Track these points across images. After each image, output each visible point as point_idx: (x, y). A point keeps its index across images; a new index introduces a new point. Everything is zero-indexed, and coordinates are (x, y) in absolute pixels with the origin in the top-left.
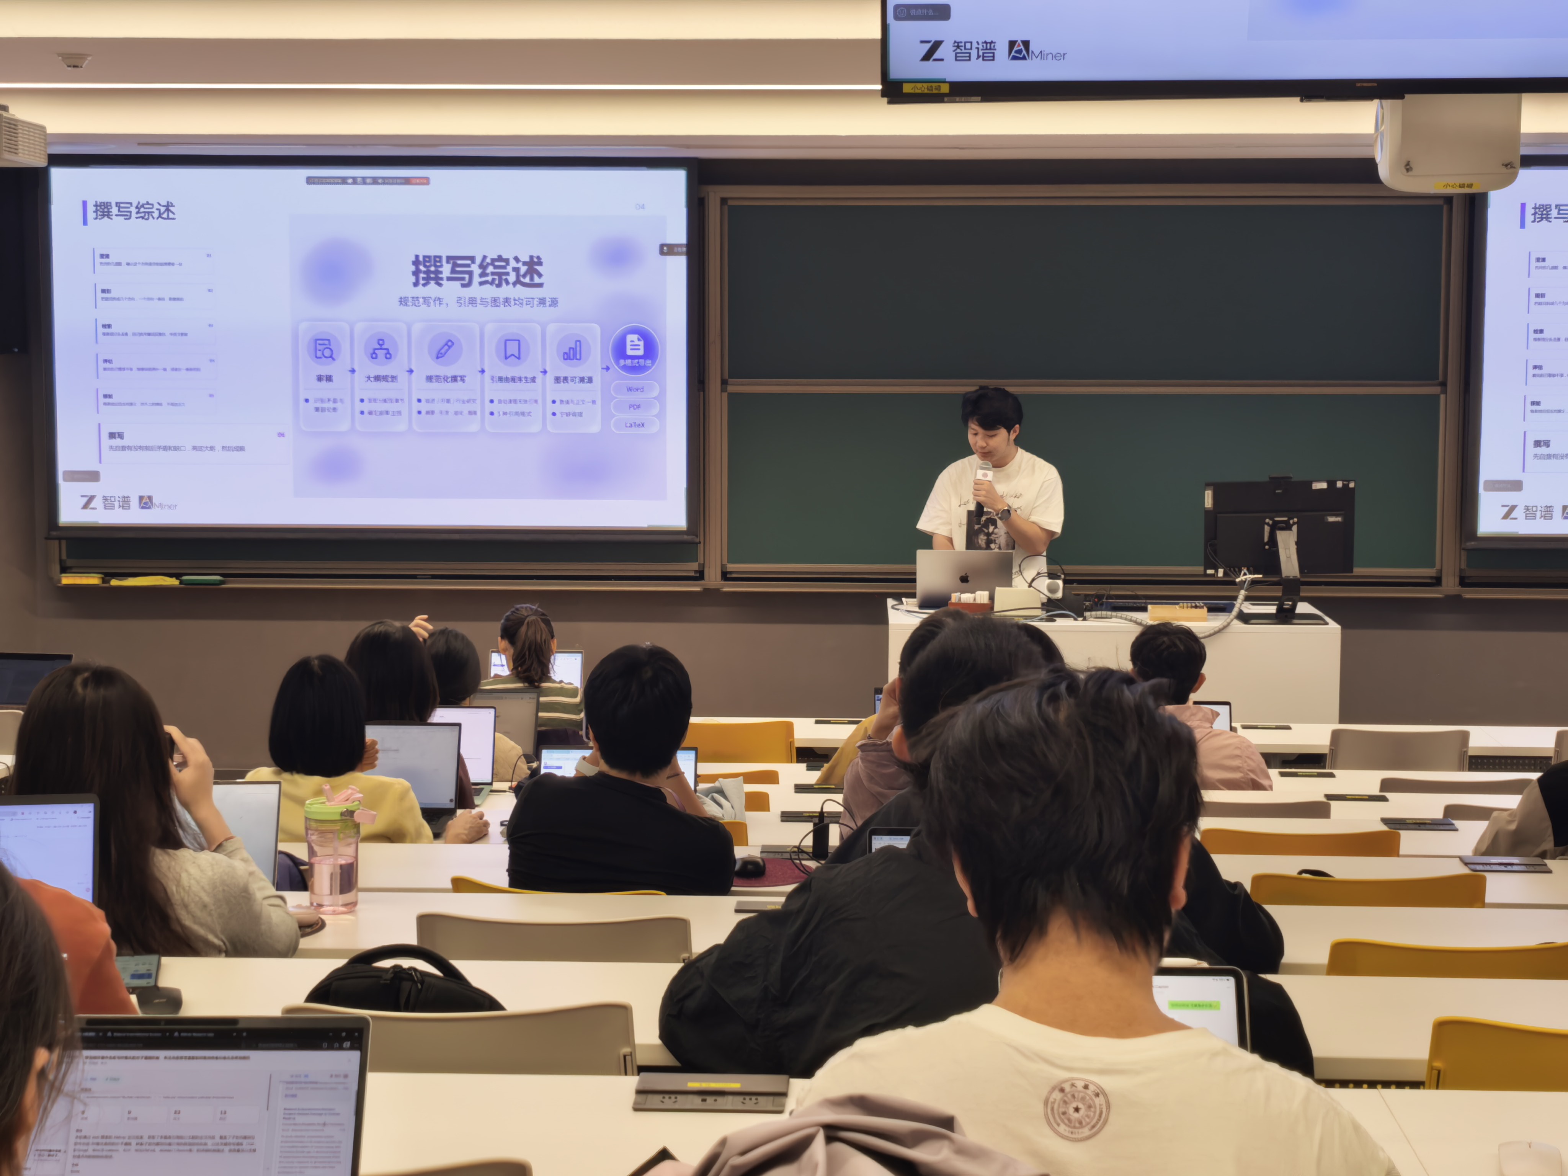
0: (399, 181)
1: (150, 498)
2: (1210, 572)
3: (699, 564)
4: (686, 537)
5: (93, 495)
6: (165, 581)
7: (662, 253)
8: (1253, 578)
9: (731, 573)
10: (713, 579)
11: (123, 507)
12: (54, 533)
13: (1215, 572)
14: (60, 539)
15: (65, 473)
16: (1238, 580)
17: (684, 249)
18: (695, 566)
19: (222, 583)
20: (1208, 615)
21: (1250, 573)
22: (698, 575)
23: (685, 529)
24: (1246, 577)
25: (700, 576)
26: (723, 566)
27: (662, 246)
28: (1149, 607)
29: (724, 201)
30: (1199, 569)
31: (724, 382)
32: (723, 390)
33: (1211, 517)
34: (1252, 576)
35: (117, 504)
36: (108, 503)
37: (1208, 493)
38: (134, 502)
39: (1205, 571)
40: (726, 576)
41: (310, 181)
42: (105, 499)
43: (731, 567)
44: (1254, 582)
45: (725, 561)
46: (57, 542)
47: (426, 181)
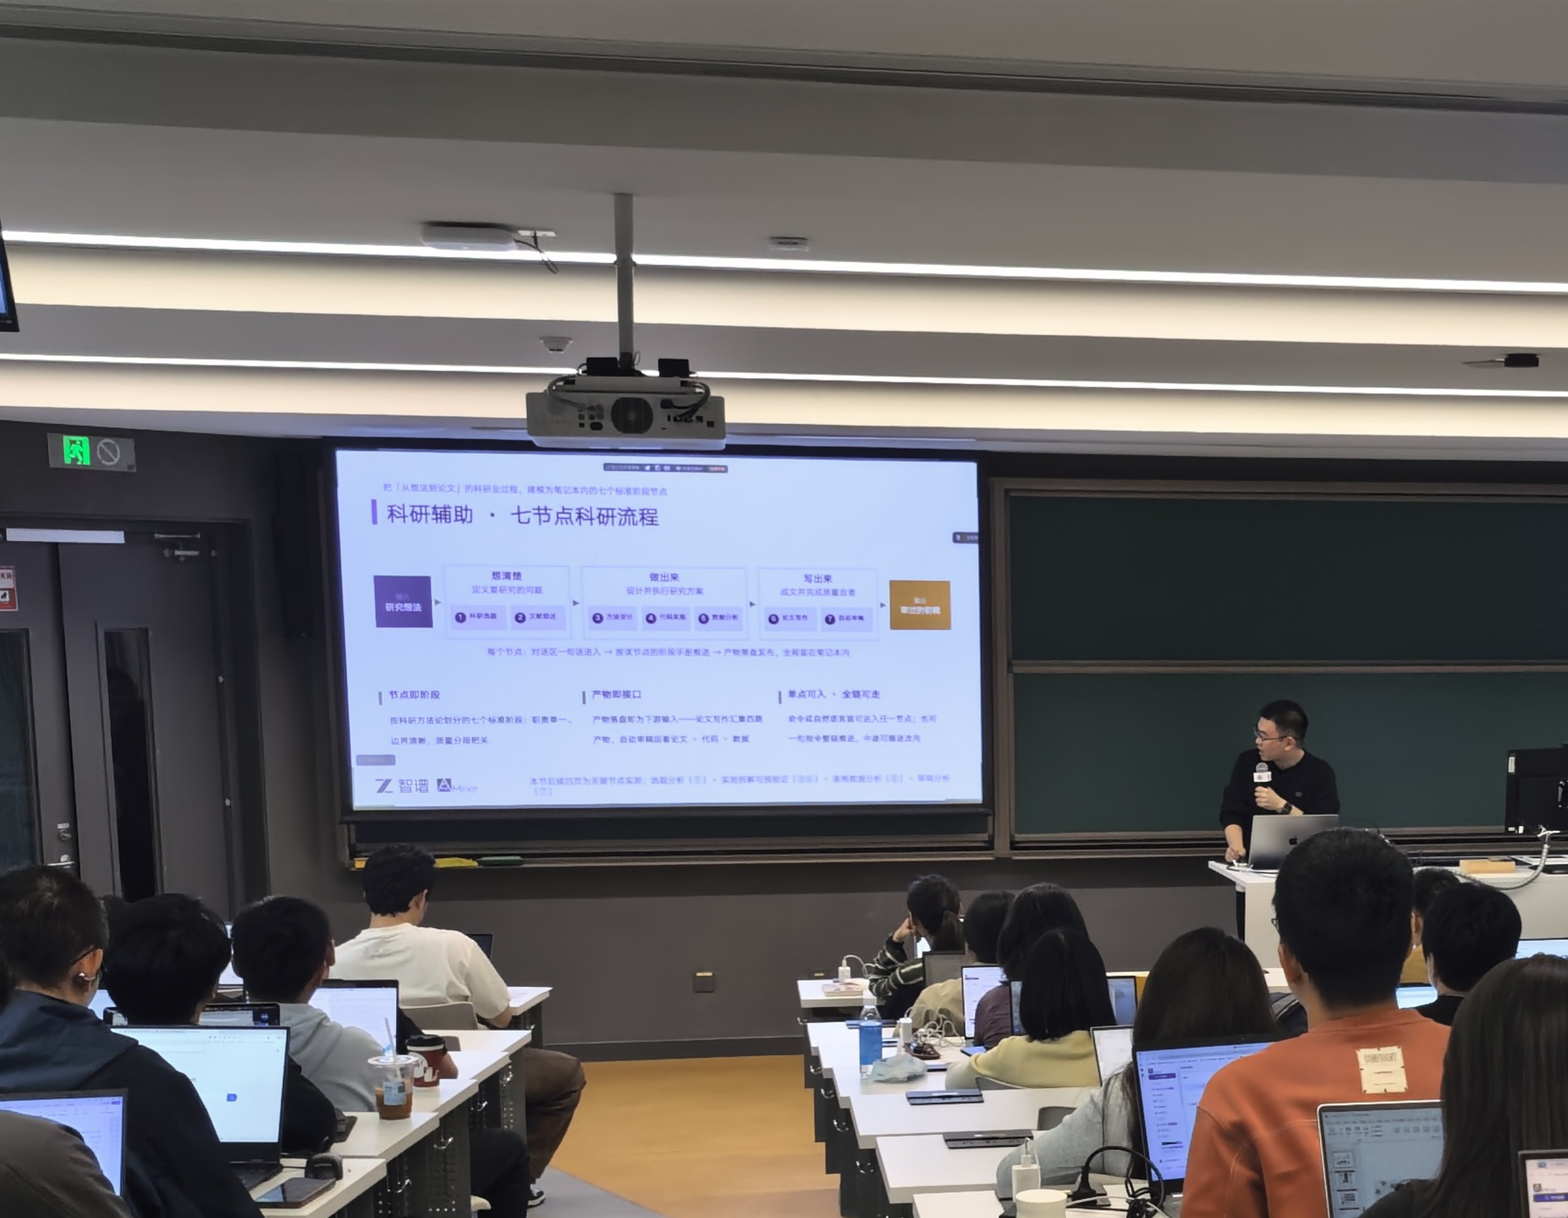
0: (697, 469)
1: (449, 781)
2: (1511, 829)
3: (989, 836)
4: (982, 810)
5: (389, 778)
6: (462, 863)
7: (955, 541)
8: (1552, 835)
9: (1018, 842)
10: (1002, 848)
11: (420, 790)
12: (349, 818)
13: (1516, 829)
14: (348, 823)
15: (358, 757)
16: (1539, 836)
17: (977, 538)
18: (985, 837)
19: (521, 863)
20: (1516, 868)
21: (1548, 830)
22: (987, 845)
23: (980, 802)
24: (1544, 832)
25: (990, 845)
26: (1011, 836)
27: (955, 534)
28: (1461, 862)
29: (1007, 491)
30: (1502, 828)
31: (1009, 664)
32: (1009, 670)
33: (1513, 781)
34: (1551, 832)
35: (414, 788)
36: (404, 786)
37: (1512, 760)
38: (433, 785)
39: (1507, 829)
40: (1014, 845)
41: (607, 467)
42: (402, 782)
43: (1019, 837)
44: (1553, 838)
45: (1013, 833)
46: (345, 826)
47: (724, 469)
